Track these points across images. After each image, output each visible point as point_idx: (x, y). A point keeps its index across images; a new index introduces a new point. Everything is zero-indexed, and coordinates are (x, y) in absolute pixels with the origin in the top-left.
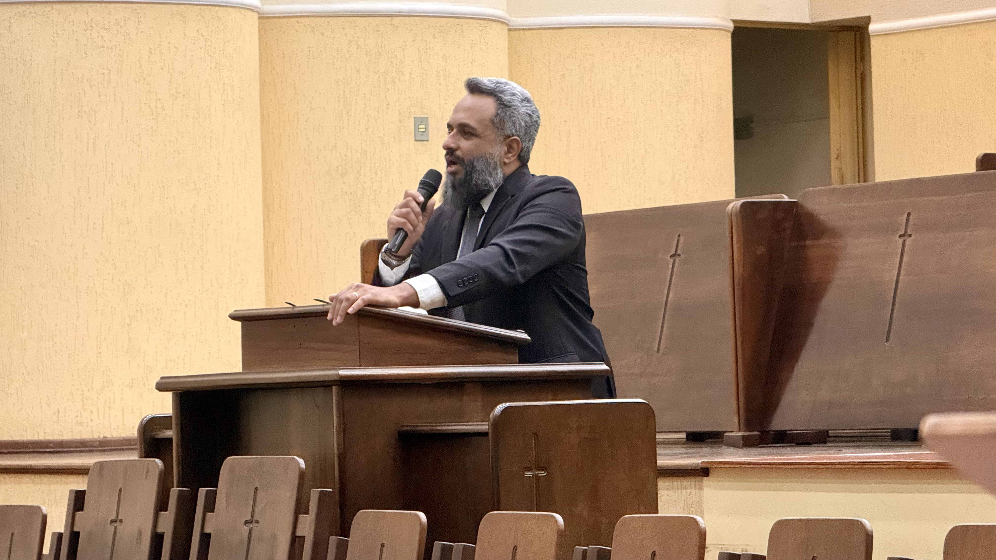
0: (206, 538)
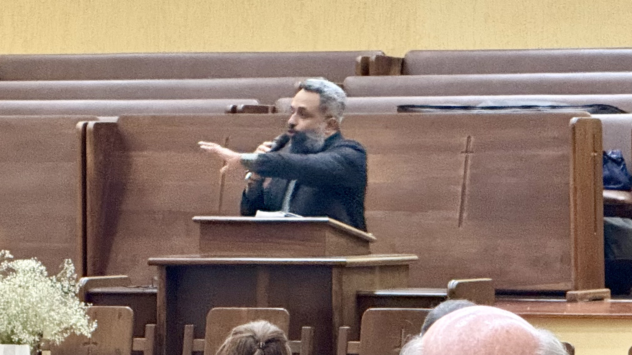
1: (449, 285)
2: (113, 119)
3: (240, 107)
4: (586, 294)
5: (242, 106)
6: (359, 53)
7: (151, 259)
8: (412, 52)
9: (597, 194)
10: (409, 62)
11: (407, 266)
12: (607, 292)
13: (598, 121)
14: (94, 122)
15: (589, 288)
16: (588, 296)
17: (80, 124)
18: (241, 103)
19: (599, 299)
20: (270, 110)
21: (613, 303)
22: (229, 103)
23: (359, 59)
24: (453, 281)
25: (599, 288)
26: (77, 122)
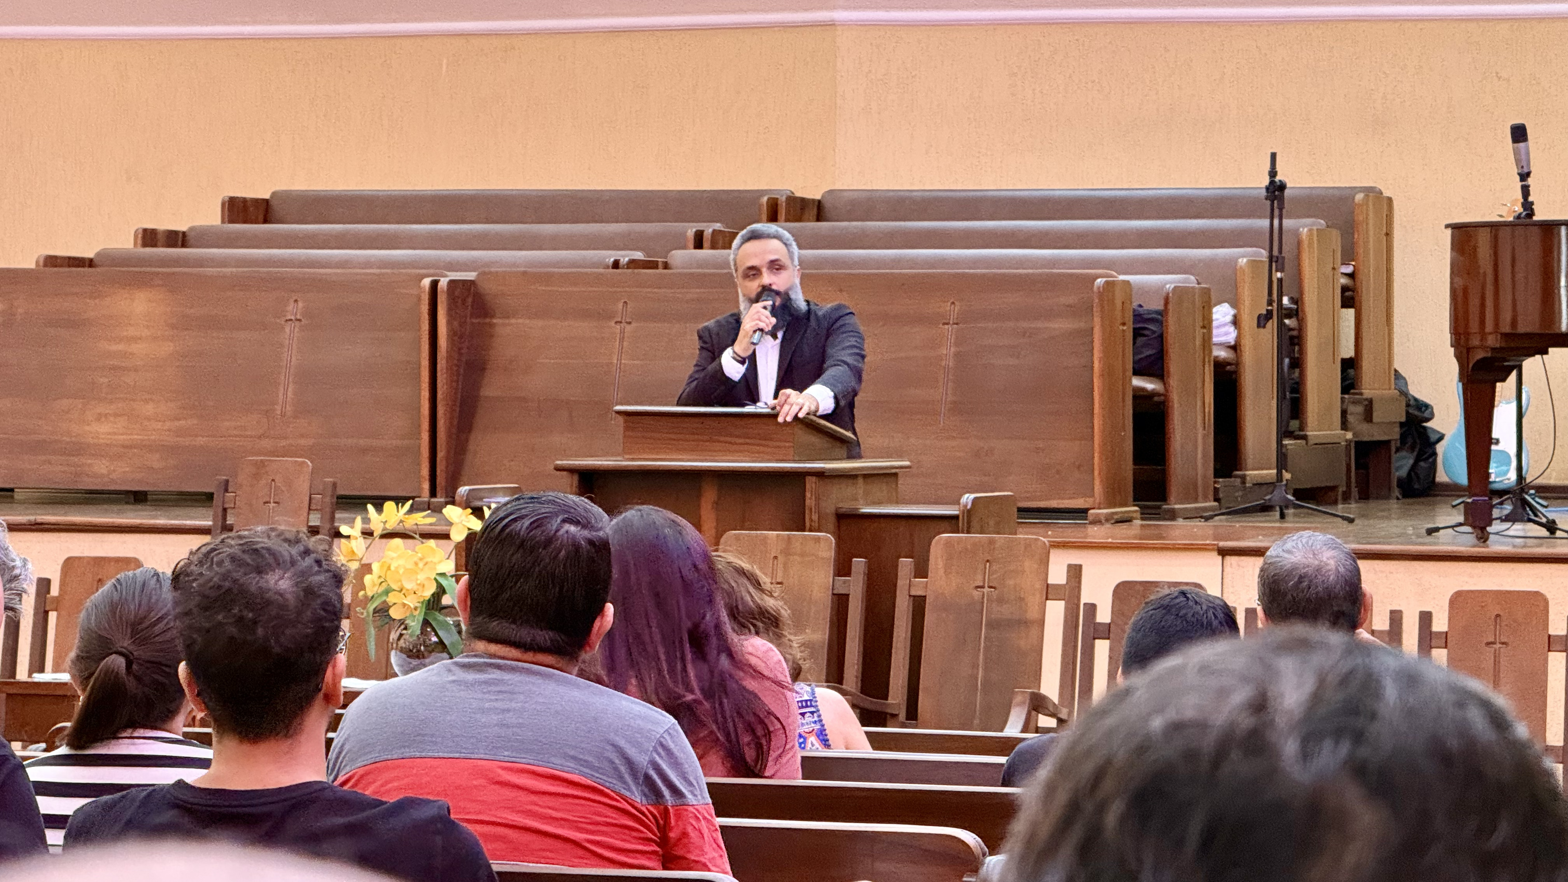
0: (919, 604)
1: (962, 501)
2: (471, 276)
3: (624, 260)
4: (1113, 513)
5: (627, 259)
6: (762, 193)
7: (559, 462)
8: (831, 192)
9: (1126, 382)
10: (827, 205)
11: (896, 475)
12: (1136, 511)
13: (1127, 283)
14: (447, 279)
15: (1114, 507)
16: (1116, 517)
17: (426, 282)
18: (625, 257)
19: (1125, 520)
20: (660, 265)
21: (1142, 526)
22: (610, 256)
23: (765, 199)
24: (967, 496)
25: (1126, 505)
26: (423, 279)
